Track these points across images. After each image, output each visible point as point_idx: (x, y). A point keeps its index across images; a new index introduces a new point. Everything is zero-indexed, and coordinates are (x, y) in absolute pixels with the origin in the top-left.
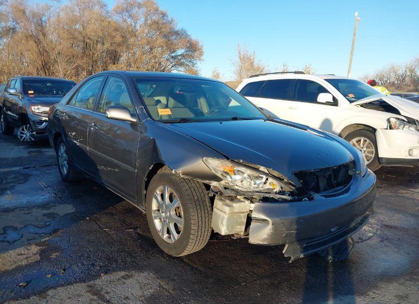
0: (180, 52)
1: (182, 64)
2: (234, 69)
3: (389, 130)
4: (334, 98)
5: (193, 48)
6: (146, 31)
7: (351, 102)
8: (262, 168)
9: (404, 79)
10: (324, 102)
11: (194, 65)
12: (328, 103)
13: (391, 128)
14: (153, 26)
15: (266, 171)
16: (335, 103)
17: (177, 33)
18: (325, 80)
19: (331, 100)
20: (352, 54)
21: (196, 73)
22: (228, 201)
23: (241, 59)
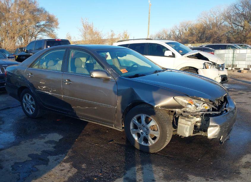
0: (42, 23)
1: (44, 31)
2: (81, 33)
3: (205, 69)
4: (173, 53)
5: (51, 21)
6: (17, 9)
7: (182, 55)
8: (202, 99)
9: (170, 37)
10: (168, 56)
11: (52, 31)
12: (170, 56)
13: (206, 68)
14: (22, 5)
15: (204, 100)
16: (173, 56)
17: (38, 10)
18: (166, 43)
19: (171, 54)
20: (149, 24)
21: (54, 36)
22: (186, 119)
23: (84, 27)
